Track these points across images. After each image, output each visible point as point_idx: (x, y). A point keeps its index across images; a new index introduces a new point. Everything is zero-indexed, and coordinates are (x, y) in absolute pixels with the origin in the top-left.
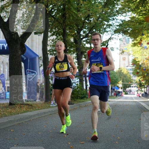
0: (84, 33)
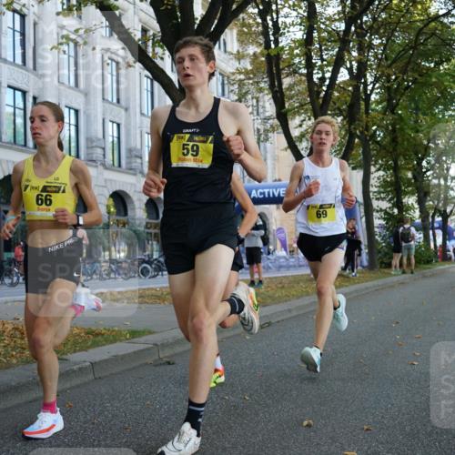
0: (428, 164)
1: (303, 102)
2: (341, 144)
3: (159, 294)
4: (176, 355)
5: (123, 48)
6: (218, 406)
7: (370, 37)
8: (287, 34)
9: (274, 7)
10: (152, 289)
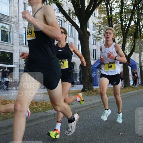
1: (119, 32)
2: (132, 45)
3: (74, 92)
4: (80, 111)
5: (63, 16)
6: (93, 128)
7: (141, 11)
8: (114, 11)
9: (110, 2)
10: (72, 91)
